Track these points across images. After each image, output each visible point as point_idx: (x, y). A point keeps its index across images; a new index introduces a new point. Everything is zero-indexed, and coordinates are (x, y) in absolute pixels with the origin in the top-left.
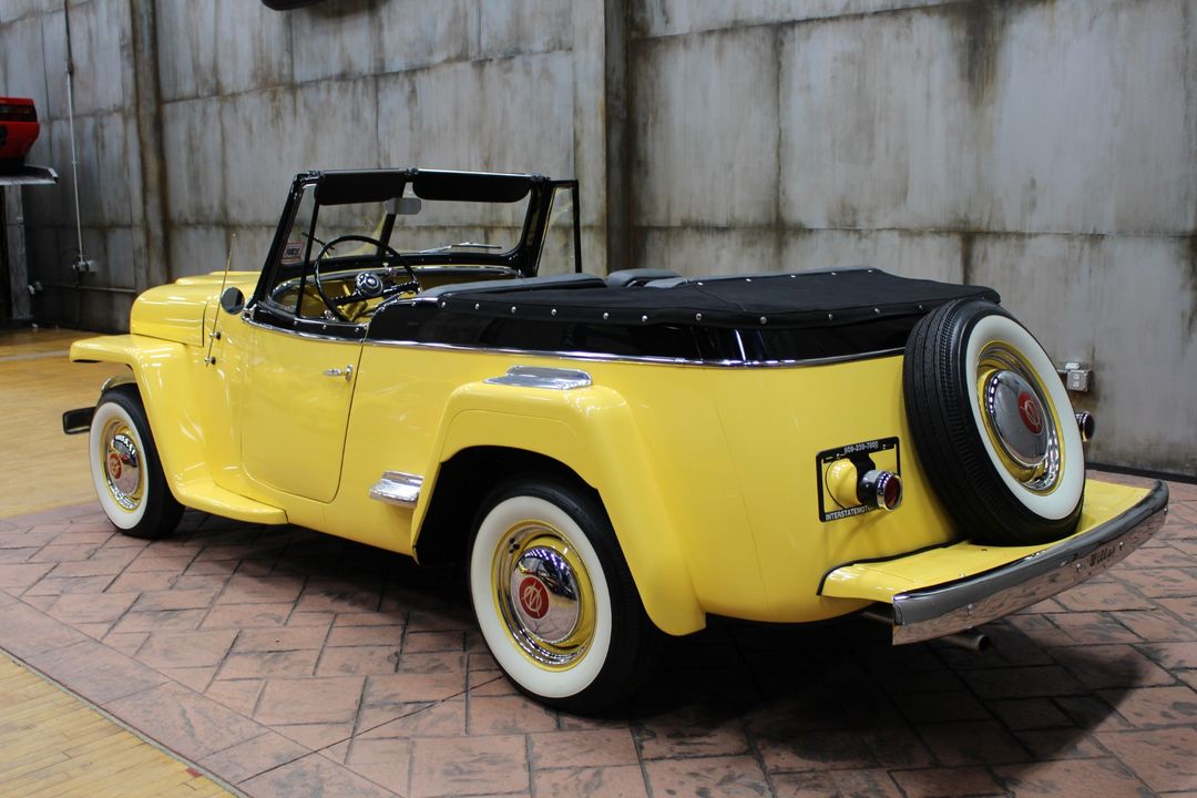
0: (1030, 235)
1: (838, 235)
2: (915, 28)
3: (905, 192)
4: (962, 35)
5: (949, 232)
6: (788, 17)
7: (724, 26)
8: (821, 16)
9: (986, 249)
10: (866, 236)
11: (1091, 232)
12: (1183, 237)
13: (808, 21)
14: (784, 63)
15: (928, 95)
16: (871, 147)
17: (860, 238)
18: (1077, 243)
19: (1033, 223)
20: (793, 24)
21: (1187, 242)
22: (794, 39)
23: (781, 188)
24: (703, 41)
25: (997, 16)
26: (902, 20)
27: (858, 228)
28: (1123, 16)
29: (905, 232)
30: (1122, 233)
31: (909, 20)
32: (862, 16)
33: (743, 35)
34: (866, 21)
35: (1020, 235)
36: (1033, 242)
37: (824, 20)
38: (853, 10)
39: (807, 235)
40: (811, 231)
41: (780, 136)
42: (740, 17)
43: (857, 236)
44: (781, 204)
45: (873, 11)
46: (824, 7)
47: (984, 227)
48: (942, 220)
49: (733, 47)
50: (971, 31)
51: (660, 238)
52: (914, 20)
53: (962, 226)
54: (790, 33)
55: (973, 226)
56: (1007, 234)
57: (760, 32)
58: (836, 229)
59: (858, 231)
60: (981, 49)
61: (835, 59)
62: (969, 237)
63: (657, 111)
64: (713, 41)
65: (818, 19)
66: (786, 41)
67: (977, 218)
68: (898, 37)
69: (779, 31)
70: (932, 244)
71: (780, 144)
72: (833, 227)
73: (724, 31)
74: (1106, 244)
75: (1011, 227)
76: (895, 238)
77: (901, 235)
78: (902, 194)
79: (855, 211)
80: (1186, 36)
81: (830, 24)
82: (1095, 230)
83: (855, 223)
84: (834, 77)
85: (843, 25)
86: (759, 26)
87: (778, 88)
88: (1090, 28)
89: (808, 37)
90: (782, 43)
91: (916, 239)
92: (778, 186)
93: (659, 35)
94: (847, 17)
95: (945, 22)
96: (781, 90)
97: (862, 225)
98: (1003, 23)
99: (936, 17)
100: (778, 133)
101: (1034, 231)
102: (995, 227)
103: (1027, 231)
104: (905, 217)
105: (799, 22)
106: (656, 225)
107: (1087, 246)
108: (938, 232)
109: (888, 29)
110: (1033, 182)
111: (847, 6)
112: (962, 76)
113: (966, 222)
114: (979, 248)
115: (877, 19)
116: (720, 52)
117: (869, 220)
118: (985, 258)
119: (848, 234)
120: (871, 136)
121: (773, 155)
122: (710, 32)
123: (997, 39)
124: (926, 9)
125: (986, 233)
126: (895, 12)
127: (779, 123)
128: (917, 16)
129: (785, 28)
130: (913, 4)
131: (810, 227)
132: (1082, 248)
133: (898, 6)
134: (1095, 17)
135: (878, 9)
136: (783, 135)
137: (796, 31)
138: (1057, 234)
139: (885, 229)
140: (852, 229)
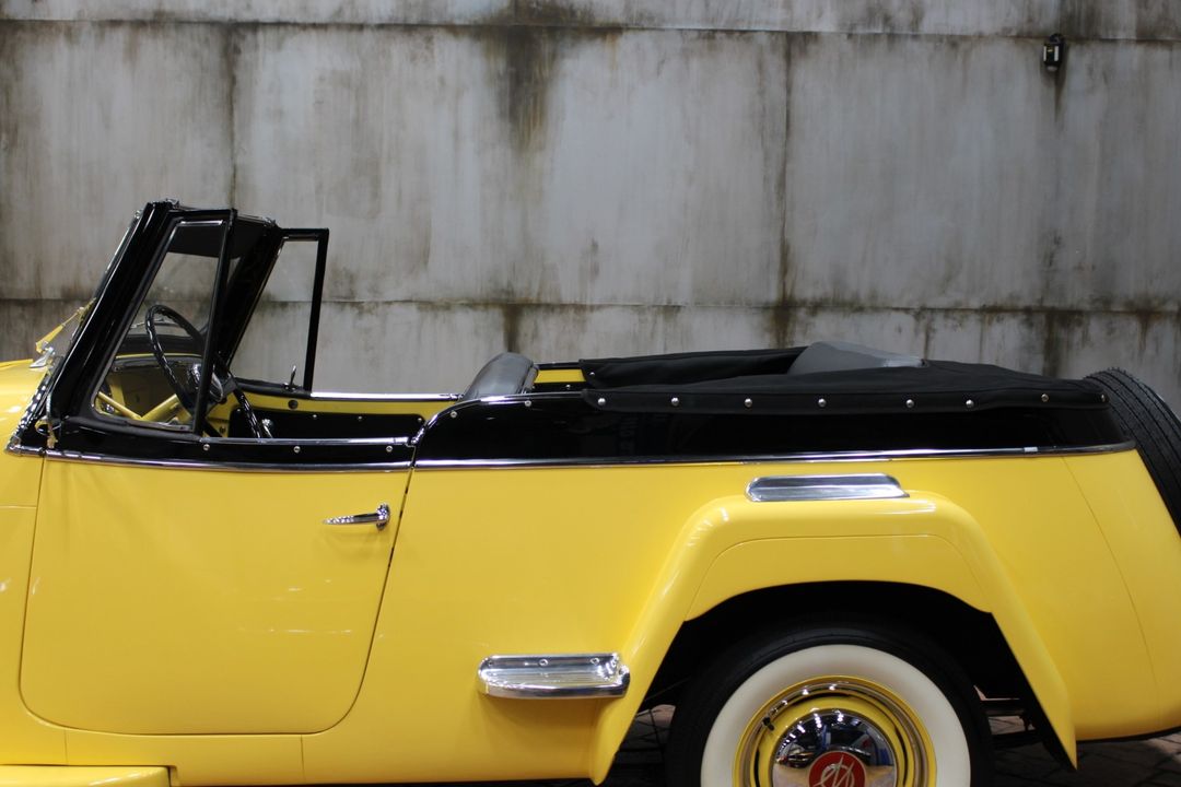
0: (592, 308)
1: (327, 310)
2: (436, 51)
3: (425, 256)
4: (501, 64)
5: (487, 304)
6: (247, 16)
7: (140, 16)
8: (299, 20)
9: (536, 323)
10: (369, 311)
11: (665, 303)
12: (766, 308)
13: (279, 24)
14: (240, 75)
15: (457, 135)
16: (376, 195)
17: (360, 313)
18: (649, 317)
19: (595, 295)
20: (255, 26)
21: (770, 313)
22: (256, 47)
24: (102, 35)
25: (546, 48)
26: (419, 39)
27: (357, 300)
28: (695, 64)
29: (426, 305)
30: (701, 304)
31: (429, 40)
32: (361, 27)
33: (173, 33)
34: (368, 35)
35: (580, 308)
36: (596, 316)
37: (304, 27)
38: (347, 18)
39: (279, 310)
40: (284, 305)
41: (234, 176)
42: (167, 7)
43: (357, 311)
45: (378, 22)
46: (304, 9)
47: (533, 298)
48: (476, 286)
49: (153, 49)
50: (513, 61)
51: (22, 317)
52: (435, 40)
53: (504, 297)
54: (249, 37)
55: (519, 297)
56: (563, 307)
57: (202, 30)
59: (354, 304)
60: (525, 84)
61: (321, 79)
62: (513, 311)
63: (16, 130)
64: (120, 36)
65: (295, 24)
66: (242, 46)
67: (528, 288)
68: (413, 58)
69: (233, 35)
70: (464, 320)
73: (139, 24)
74: (683, 317)
75: (567, 298)
76: (412, 313)
77: (419, 309)
78: (421, 257)
79: (352, 278)
80: (762, 93)
81: (313, 33)
82: (669, 301)
83: (352, 294)
84: (319, 103)
85: (333, 35)
86: (199, 23)
88: (659, 73)
89: (279, 46)
90: (237, 51)
91: (442, 315)
93: (20, 17)
94: (339, 26)
95: (479, 47)
96: (236, 113)
97: (364, 296)
98: (554, 56)
99: (465, 42)
100: (231, 172)
101: (596, 302)
102: (548, 299)
103: (588, 303)
104: (425, 287)
105: (265, 24)
106: (14, 297)
107: (660, 319)
108: (472, 304)
109: (399, 48)
110: (595, 246)
111: (340, 12)
112: (501, 115)
113: (510, 292)
114: (526, 325)
115: (382, 34)
116: (131, 52)
117: (374, 290)
118: (535, 336)
120: (376, 183)
122: (115, 23)
123: (546, 73)
124: (452, 29)
125: (537, 306)
126: (408, 28)
127: (233, 157)
128: (439, 36)
129: (241, 31)
130: (435, 21)
131: (284, 299)
132: (655, 322)
133: (413, 20)
134: (663, 62)
135: (384, 22)
136: (239, 174)
137: (260, 35)
138: (624, 306)
139: (396, 301)
140: (349, 302)
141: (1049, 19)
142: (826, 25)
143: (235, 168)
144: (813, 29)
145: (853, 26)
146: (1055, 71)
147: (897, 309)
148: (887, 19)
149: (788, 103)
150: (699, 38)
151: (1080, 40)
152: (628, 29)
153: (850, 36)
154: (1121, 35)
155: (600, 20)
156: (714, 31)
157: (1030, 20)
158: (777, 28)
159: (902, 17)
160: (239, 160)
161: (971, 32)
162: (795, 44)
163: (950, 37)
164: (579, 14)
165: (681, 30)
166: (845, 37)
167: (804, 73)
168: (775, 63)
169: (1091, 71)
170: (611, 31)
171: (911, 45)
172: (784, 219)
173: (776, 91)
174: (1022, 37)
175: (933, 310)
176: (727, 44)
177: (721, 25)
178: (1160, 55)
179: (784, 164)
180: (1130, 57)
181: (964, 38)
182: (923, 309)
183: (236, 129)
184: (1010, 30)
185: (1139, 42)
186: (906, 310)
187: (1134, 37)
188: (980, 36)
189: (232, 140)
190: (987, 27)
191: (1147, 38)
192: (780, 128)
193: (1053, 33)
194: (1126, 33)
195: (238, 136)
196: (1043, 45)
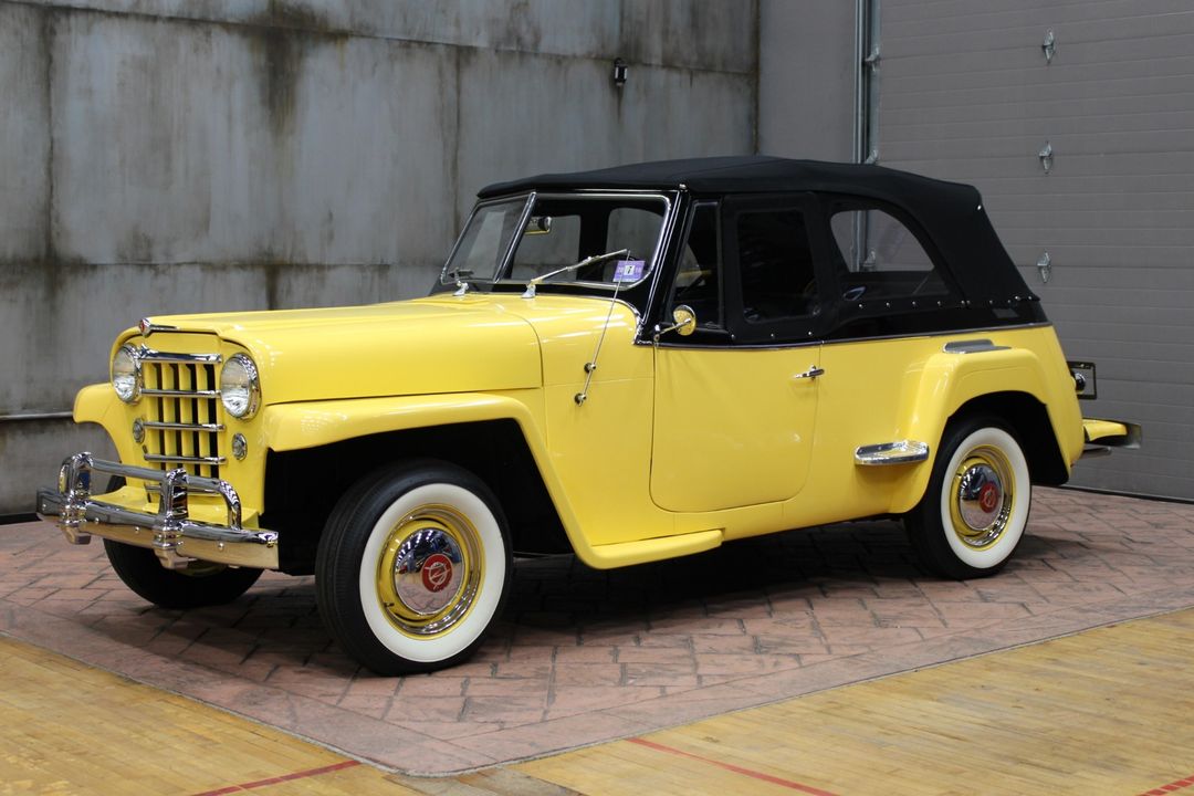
0: (330, 267)
1: (130, 272)
2: (214, 44)
3: (206, 223)
4: (262, 59)
5: (253, 265)
8: (105, 8)
9: (289, 282)
10: (164, 272)
11: (379, 263)
13: (87, 10)
14: (56, 55)
15: (230, 118)
16: (168, 168)
17: (156, 274)
18: (368, 274)
19: (331, 257)
20: (68, 11)
22: (69, 30)
23: (53, 213)
25: (295, 47)
26: (200, 33)
27: (153, 262)
28: (398, 67)
29: (207, 266)
30: (403, 264)
31: (208, 34)
32: (155, 18)
34: (160, 25)
35: (320, 267)
36: (332, 275)
38: (143, 9)
39: (90, 273)
40: (94, 267)
41: (52, 148)
43: (153, 272)
44: (54, 234)
45: (168, 15)
47: (287, 260)
48: (244, 250)
50: (271, 58)
52: (213, 35)
53: (266, 259)
54: (63, 20)
55: (277, 259)
56: (309, 266)
58: (127, 264)
59: (151, 266)
60: (280, 77)
61: (123, 63)
62: (273, 271)
65: (101, 12)
66: (58, 30)
67: (283, 250)
68: (196, 50)
69: (49, 17)
70: (237, 278)
71: (52, 159)
72: (123, 261)
74: (391, 274)
75: (312, 258)
76: (197, 272)
77: (203, 270)
78: (204, 224)
79: (149, 243)
80: (441, 93)
81: (116, 22)
82: (382, 261)
83: (150, 257)
84: (122, 84)
85: (133, 24)
87: (49, 87)
88: (374, 72)
89: (89, 30)
90: (53, 32)
91: (220, 274)
92: (48, 211)
94: (137, 16)
95: (245, 43)
96: (53, 90)
97: (159, 259)
98: (300, 55)
99: (236, 38)
100: (49, 145)
101: (332, 263)
102: (298, 260)
103: (327, 263)
104: (207, 251)
105: (76, 9)
107: (376, 275)
108: (242, 265)
109: (185, 40)
110: (331, 215)
112: (263, 102)
113: (270, 254)
114: (283, 282)
115: (172, 26)
117: (167, 254)
118: (289, 291)
119: (142, 271)
120: (168, 158)
121: (43, 172)
123: (295, 69)
124: (226, 26)
125: (290, 266)
126: (193, 23)
127: (50, 131)
128: (216, 31)
129: (56, 14)
130: (212, 18)
131: (94, 262)
132: (372, 279)
133: (196, 16)
134: (376, 65)
135: (173, 15)
136: (56, 146)
137: (73, 20)
138: (352, 266)
139: (185, 263)
140: (146, 264)
141: (613, 48)
142: (481, 42)
143: (52, 142)
144: (474, 44)
145: (498, 44)
146: (617, 84)
147: (527, 265)
148: (519, 40)
149: (459, 103)
150: (400, 46)
151: (632, 63)
152: (352, 35)
153: (497, 51)
155: (333, 26)
156: (410, 41)
157: (603, 47)
158: (450, 42)
159: (528, 38)
160: (56, 134)
161: (569, 53)
162: (463, 54)
163: (558, 56)
164: (318, 19)
165: (388, 39)
166: (493, 52)
167: (468, 78)
168: (449, 69)
169: (637, 88)
170: (339, 36)
171: (534, 61)
172: (456, 193)
173: (451, 90)
174: (599, 59)
176: (419, 53)
177: (415, 37)
178: (675, 77)
179: (456, 151)
180: (659, 77)
181: (565, 57)
183: (53, 105)
184: (591, 53)
185: (664, 67)
187: (661, 63)
188: (575, 57)
189: (50, 115)
190: (580, 50)
191: (668, 65)
192: (453, 122)
193: (615, 57)
194: (656, 61)
195: (54, 112)
196: (609, 65)
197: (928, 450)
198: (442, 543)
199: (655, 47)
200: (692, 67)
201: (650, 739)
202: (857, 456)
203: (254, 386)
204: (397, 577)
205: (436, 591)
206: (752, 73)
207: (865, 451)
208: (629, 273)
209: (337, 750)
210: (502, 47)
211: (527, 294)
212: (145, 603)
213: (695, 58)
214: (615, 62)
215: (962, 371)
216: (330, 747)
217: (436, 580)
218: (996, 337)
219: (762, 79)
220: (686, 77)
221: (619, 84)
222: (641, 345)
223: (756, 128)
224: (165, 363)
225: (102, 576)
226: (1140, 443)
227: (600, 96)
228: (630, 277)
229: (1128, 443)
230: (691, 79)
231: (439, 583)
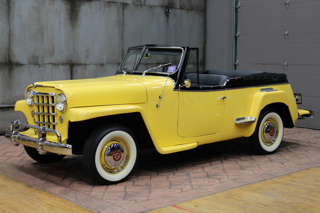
0: (88, 65)
1: (32, 66)
2: (55, 2)
4: (69, 7)
5: (66, 64)
10: (41, 66)
11: (101, 63)
14: (11, 6)
15: (60, 23)
16: (42, 37)
17: (39, 67)
18: (98, 66)
23: (10, 50)
25: (78, 4)
27: (38, 63)
28: (106, 9)
29: (54, 64)
30: (108, 63)
35: (85, 64)
36: (88, 66)
39: (21, 66)
40: (22, 65)
41: (10, 32)
43: (38, 66)
44: (11, 56)
47: (76, 62)
48: (63, 59)
50: (71, 6)
53: (70, 62)
55: (73, 62)
56: (82, 64)
58: (31, 64)
60: (74, 12)
61: (30, 8)
62: (72, 66)
67: (75, 60)
70: (62, 68)
71: (10, 34)
72: (30, 63)
74: (105, 66)
75: (83, 62)
76: (50, 66)
77: (52, 65)
78: (52, 53)
79: (37, 58)
80: (119, 16)
83: (37, 62)
84: (30, 14)
87: (9, 14)
88: (100, 11)
91: (57, 67)
92: (9, 49)
96: (10, 15)
97: (40, 62)
98: (79, 6)
99: (61, 1)
100: (9, 30)
101: (88, 63)
102: (79, 63)
103: (87, 63)
104: (53, 60)
107: (100, 67)
108: (63, 64)
109: (47, 1)
110: (88, 50)
112: (69, 19)
113: (71, 61)
114: (75, 68)
117: (42, 61)
118: (76, 71)
119: (35, 66)
120: (42, 34)
121: (7, 38)
123: (78, 9)
125: (76, 64)
127: (10, 27)
131: (22, 63)
134: (100, 8)
136: (11, 31)
138: (94, 64)
139: (47, 64)
140: (36, 64)
141: (166, 3)
142: (130, 2)
143: (10, 30)
144: (127, 2)
145: (134, 2)
146: (167, 14)
148: (140, 1)
149: (123, 19)
150: (107, 3)
151: (171, 8)
153: (134, 4)
154: (177, 7)
156: (110, 2)
157: (163, 3)
158: (121, 2)
159: (143, 1)
160: (11, 28)
161: (154, 5)
162: (125, 5)
163: (151, 6)
165: (104, 1)
166: (133, 5)
167: (127, 12)
168: (121, 9)
169: (173, 14)
171: (144, 7)
173: (121, 15)
174: (162, 7)
175: (148, 64)
176: (112, 5)
177: (111, 0)
178: (183, 11)
179: (123, 32)
180: (179, 11)
181: (153, 6)
182: (146, 64)
183: (10, 19)
184: (160, 5)
185: (180, 9)
186: (144, 64)
187: (179, 8)
188: (155, 6)
189: (9, 22)
190: (157, 4)
191: (181, 8)
192: (122, 24)
193: (167, 6)
194: (178, 7)
195: (11, 21)
196: (165, 8)
197: (255, 119)
198: (118, 147)
199: (178, 3)
200: (188, 9)
201: (179, 206)
202: (235, 121)
203: (65, 102)
204: (106, 157)
205: (117, 161)
206: (204, 11)
207: (238, 119)
208: (172, 70)
209: (89, 209)
210: (136, 3)
211: (143, 76)
212: (35, 161)
213: (189, 6)
214: (167, 7)
215: (265, 97)
216: (87, 208)
217: (117, 158)
218: (274, 87)
219: (207, 12)
220: (186, 11)
221: (168, 14)
222: (175, 90)
223: (205, 25)
224: (40, 96)
225: (24, 153)
226: (314, 116)
227: (162, 16)
228: (172, 71)
229: (310, 116)
230: (188, 12)
231: (118, 159)
